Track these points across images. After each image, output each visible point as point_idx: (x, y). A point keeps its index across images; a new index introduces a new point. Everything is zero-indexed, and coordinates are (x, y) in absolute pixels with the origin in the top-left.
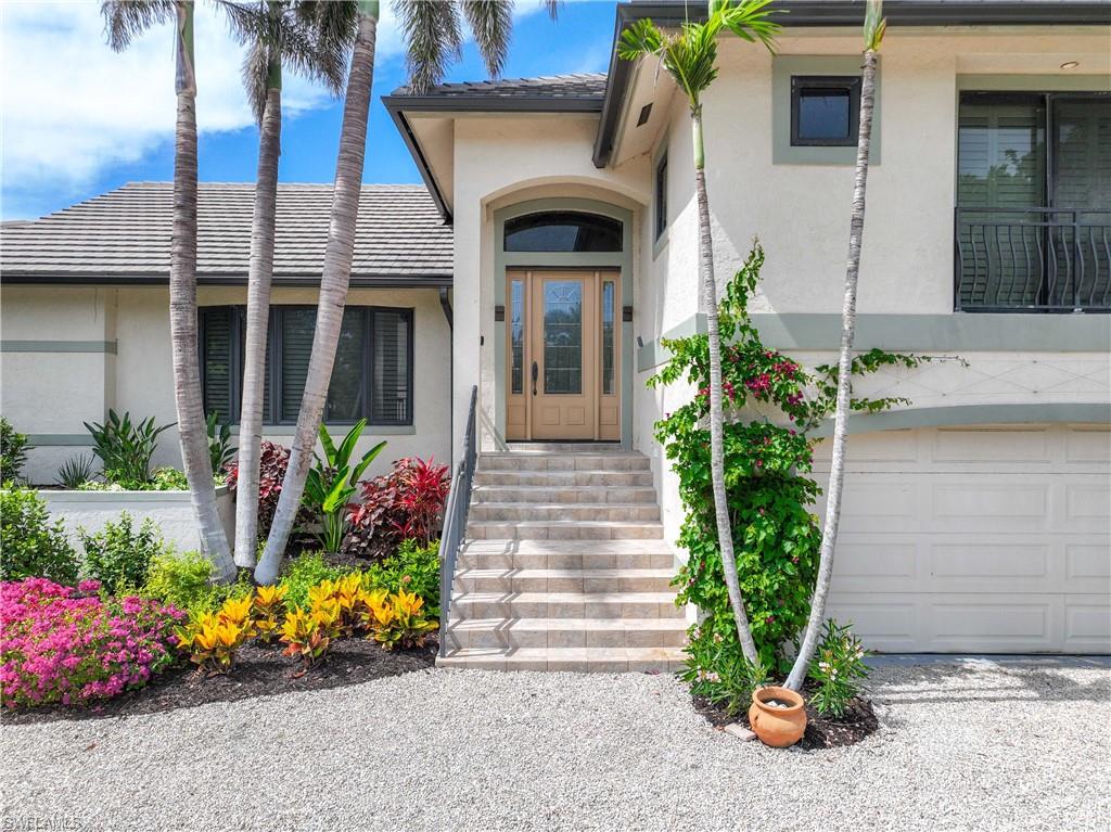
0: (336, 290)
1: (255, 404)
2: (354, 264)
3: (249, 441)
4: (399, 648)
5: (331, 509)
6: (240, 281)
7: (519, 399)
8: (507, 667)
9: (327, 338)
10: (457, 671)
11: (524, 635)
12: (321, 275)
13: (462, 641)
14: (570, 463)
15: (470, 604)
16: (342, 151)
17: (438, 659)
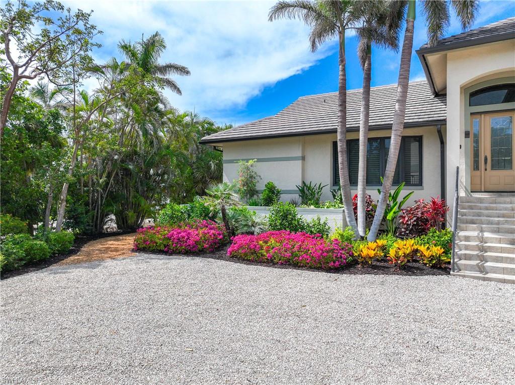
0: (399, 130)
1: (363, 176)
2: (406, 118)
3: (362, 189)
4: (434, 267)
5: (390, 219)
6: (357, 130)
7: (478, 173)
8: (484, 279)
9: (395, 149)
10: (461, 278)
11: (492, 268)
12: (392, 124)
13: (461, 267)
14: (508, 201)
15: (464, 254)
16: (400, 75)
17: (451, 272)
